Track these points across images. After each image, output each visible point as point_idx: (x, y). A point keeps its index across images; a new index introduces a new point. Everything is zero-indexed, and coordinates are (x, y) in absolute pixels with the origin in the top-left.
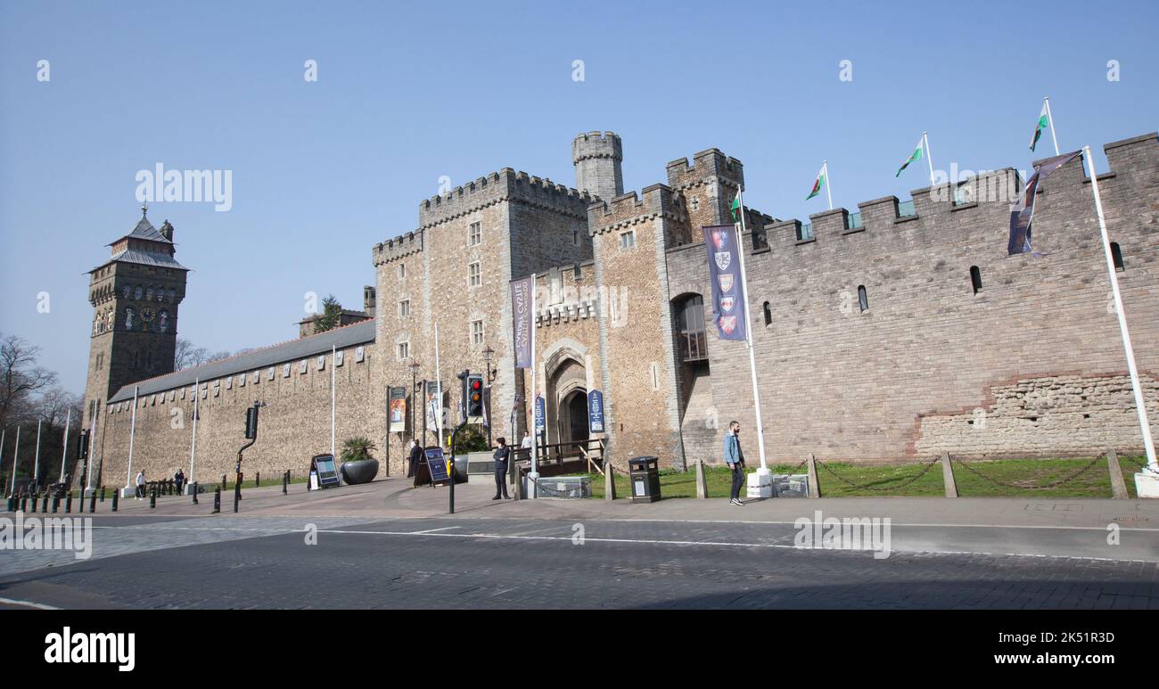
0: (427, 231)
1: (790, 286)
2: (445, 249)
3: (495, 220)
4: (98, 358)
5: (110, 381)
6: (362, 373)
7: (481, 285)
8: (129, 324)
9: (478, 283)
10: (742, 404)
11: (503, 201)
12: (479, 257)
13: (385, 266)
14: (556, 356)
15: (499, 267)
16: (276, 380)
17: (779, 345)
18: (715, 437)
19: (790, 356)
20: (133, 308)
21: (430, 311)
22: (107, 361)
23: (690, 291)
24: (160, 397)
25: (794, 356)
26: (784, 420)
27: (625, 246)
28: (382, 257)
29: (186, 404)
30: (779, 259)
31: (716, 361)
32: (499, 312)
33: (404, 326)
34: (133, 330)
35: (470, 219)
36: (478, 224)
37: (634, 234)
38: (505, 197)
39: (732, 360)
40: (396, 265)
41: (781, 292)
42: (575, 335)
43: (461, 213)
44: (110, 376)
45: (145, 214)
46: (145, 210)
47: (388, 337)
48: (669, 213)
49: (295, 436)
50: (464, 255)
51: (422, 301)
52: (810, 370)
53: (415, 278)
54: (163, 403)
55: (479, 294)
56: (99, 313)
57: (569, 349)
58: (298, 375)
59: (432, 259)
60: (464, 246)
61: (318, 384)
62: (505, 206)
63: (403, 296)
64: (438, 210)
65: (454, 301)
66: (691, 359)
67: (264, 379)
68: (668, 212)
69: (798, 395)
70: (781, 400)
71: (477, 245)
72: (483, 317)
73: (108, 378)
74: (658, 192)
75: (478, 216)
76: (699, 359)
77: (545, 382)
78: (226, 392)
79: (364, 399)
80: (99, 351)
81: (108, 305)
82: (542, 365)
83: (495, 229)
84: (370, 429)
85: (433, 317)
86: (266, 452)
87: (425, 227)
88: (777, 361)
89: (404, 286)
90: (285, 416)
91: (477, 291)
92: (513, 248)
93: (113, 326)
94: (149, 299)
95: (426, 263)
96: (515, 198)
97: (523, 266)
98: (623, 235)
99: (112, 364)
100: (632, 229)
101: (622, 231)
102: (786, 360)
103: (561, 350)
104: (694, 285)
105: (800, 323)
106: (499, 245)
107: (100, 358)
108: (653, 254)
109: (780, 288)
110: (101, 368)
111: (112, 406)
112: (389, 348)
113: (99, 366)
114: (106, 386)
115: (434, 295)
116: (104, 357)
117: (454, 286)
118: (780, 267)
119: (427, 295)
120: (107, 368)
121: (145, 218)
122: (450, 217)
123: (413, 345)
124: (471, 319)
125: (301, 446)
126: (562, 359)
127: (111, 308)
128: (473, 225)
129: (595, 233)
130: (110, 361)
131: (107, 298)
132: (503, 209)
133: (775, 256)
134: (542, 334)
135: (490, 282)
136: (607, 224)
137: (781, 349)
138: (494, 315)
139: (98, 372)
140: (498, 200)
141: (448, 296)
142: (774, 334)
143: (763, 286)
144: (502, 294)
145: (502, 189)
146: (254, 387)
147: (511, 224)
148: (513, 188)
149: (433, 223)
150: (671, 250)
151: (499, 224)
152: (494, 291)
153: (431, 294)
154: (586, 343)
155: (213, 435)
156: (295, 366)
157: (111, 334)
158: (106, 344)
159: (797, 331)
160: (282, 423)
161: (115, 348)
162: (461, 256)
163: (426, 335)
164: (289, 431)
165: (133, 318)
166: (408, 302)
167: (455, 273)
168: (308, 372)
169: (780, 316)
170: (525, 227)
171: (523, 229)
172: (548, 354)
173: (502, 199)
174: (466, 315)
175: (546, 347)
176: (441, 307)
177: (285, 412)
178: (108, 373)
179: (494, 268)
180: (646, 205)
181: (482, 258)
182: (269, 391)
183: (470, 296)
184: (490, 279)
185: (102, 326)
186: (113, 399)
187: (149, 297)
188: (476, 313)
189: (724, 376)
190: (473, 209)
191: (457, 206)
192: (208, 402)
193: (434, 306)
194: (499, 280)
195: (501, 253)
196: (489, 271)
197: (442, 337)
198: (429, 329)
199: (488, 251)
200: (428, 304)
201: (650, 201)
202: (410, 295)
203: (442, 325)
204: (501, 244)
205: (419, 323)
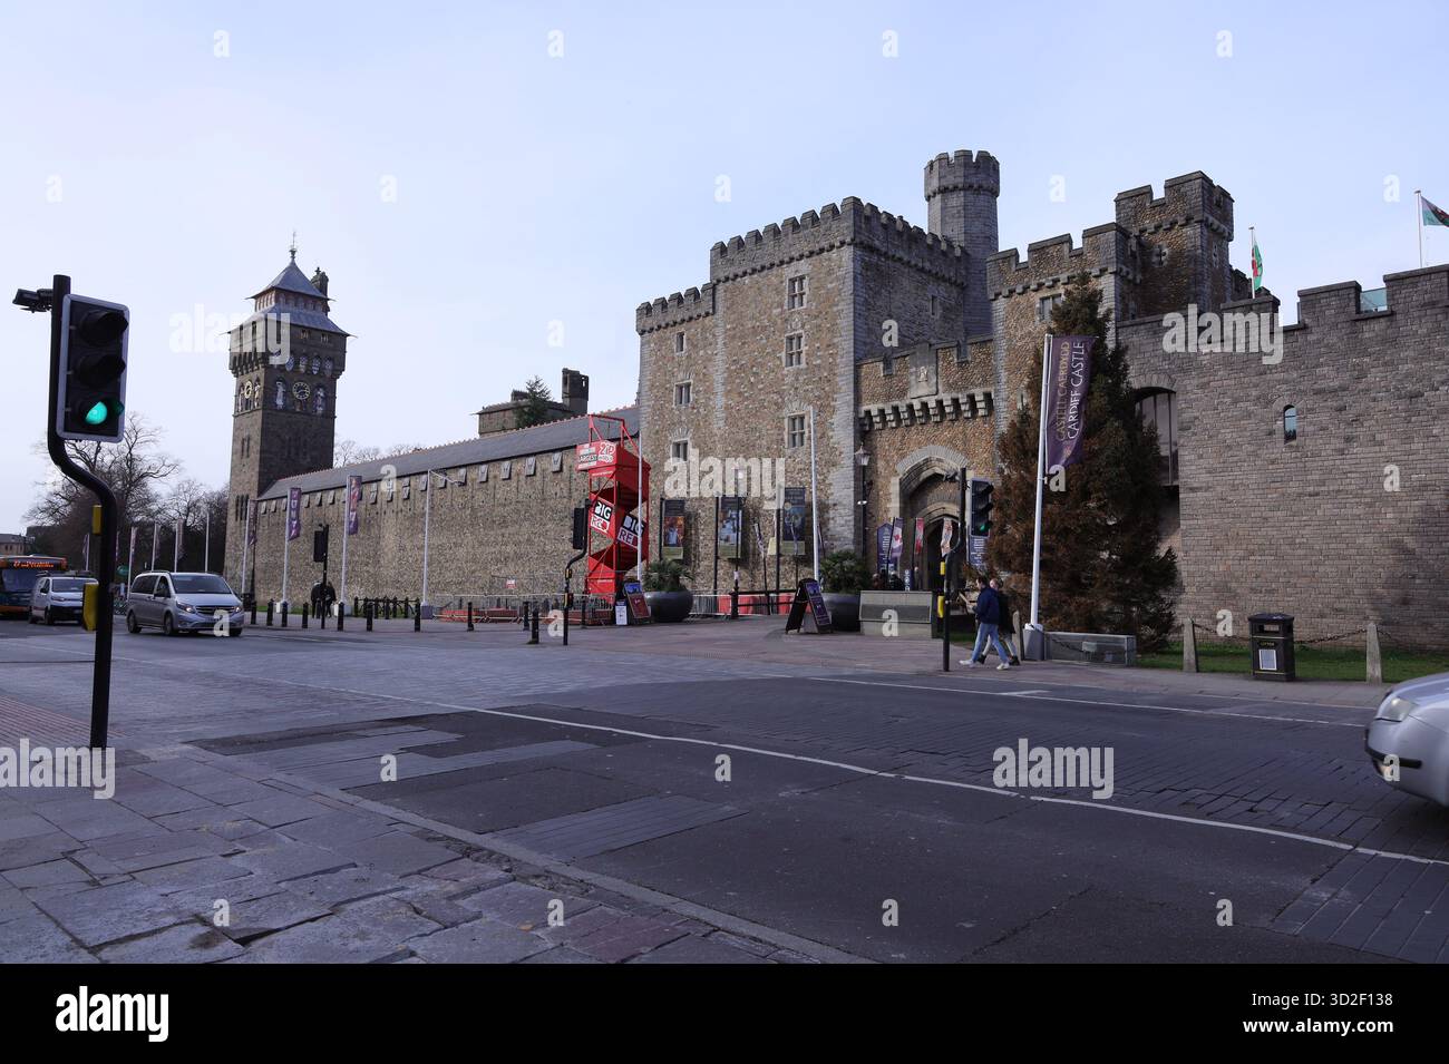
0: (721, 287)
1: (1336, 384)
2: (749, 312)
3: (829, 273)
4: (243, 443)
5: (260, 474)
7: (803, 365)
8: (280, 402)
9: (799, 363)
10: (1232, 553)
11: (845, 247)
12: (803, 327)
13: (655, 335)
14: (918, 469)
15: (836, 340)
16: (491, 482)
17: (1306, 471)
18: (1182, 597)
19: (1323, 488)
20: (284, 382)
21: (724, 400)
22: (255, 447)
23: (1154, 385)
24: (329, 497)
25: (1331, 488)
26: (1304, 580)
27: (1047, 315)
28: (650, 322)
29: (364, 507)
30: (1319, 341)
31: (1193, 490)
32: (832, 404)
33: (683, 418)
34: (285, 409)
35: (789, 272)
36: (802, 278)
37: (1063, 299)
38: (848, 240)
39: (1219, 489)
40: (672, 334)
41: (1317, 392)
42: (951, 443)
43: (777, 262)
44: (260, 466)
45: (293, 257)
46: (293, 252)
47: (657, 431)
48: (1125, 269)
49: (518, 556)
50: (779, 321)
51: (712, 384)
52: (1359, 511)
53: (701, 353)
54: (333, 503)
55: (801, 379)
56: (242, 386)
57: (939, 460)
58: (522, 478)
59: (728, 327)
60: (779, 310)
61: (551, 490)
62: (847, 253)
63: (681, 379)
64: (738, 257)
65: (761, 386)
67: (473, 480)
68: (1124, 267)
69: (1332, 546)
70: (1302, 552)
71: (797, 307)
72: (806, 410)
73: (257, 469)
74: (1111, 235)
75: (803, 267)
76: (1162, 484)
77: (898, 505)
78: (418, 496)
80: (245, 434)
81: (254, 375)
82: (895, 481)
83: (829, 286)
85: (728, 408)
86: (477, 574)
87: (719, 281)
88: (1300, 495)
89: (685, 363)
90: (503, 530)
91: (797, 374)
92: (857, 315)
93: (261, 404)
94: (303, 370)
95: (719, 331)
96: (862, 243)
97: (868, 340)
98: (1043, 300)
99: (262, 452)
100: (1061, 291)
101: (1043, 293)
102: (1317, 494)
103: (927, 460)
104: (1162, 376)
105: (1348, 440)
106: (835, 309)
107: (246, 443)
109: (1316, 386)
110: (248, 456)
111: (264, 504)
112: (659, 448)
113: (245, 453)
114: (255, 479)
115: (730, 376)
116: (252, 443)
117: (761, 365)
118: (1320, 355)
119: (718, 377)
120: (255, 455)
121: (293, 264)
122: (759, 268)
123: (696, 445)
124: (786, 413)
126: (926, 474)
127: (258, 380)
128: (792, 280)
129: (997, 295)
130: (259, 448)
131: (252, 367)
132: (845, 258)
133: (1311, 338)
135: (819, 362)
136: (1018, 283)
137: (1309, 477)
138: (824, 408)
139: (245, 460)
140: (838, 244)
141: (752, 379)
142: (1299, 454)
143: (1286, 382)
144: (838, 379)
145: (844, 230)
146: (458, 490)
147: (855, 279)
148: (861, 227)
149: (731, 276)
150: (1127, 323)
151: (837, 279)
152: (826, 374)
153: (726, 375)
154: (969, 453)
155: (402, 548)
156: (518, 466)
157: (260, 413)
158: (252, 425)
159: (1341, 452)
160: (500, 538)
161: (265, 431)
162: (775, 323)
163: (715, 431)
164: (510, 549)
165: (285, 394)
166: (688, 385)
167: (764, 347)
168: (538, 474)
169: (1311, 428)
170: (872, 284)
171: (870, 288)
172: (904, 466)
173: (843, 243)
174: (780, 407)
175: (903, 456)
176: (740, 394)
177: (504, 523)
178: (257, 464)
179: (826, 342)
180: (1088, 257)
181: (807, 327)
182: (480, 496)
183: (787, 380)
184: (820, 357)
185: (248, 403)
186: (266, 495)
187: (302, 367)
188: (795, 405)
189: (1204, 511)
190: (797, 256)
191: (770, 252)
192: (394, 506)
193: (729, 391)
194: (834, 360)
195: (838, 321)
196: (817, 345)
197: (741, 436)
198: (721, 423)
199: (816, 317)
200: (720, 389)
201: (1096, 249)
202: (693, 376)
203: (742, 418)
204: (839, 308)
205: (706, 415)
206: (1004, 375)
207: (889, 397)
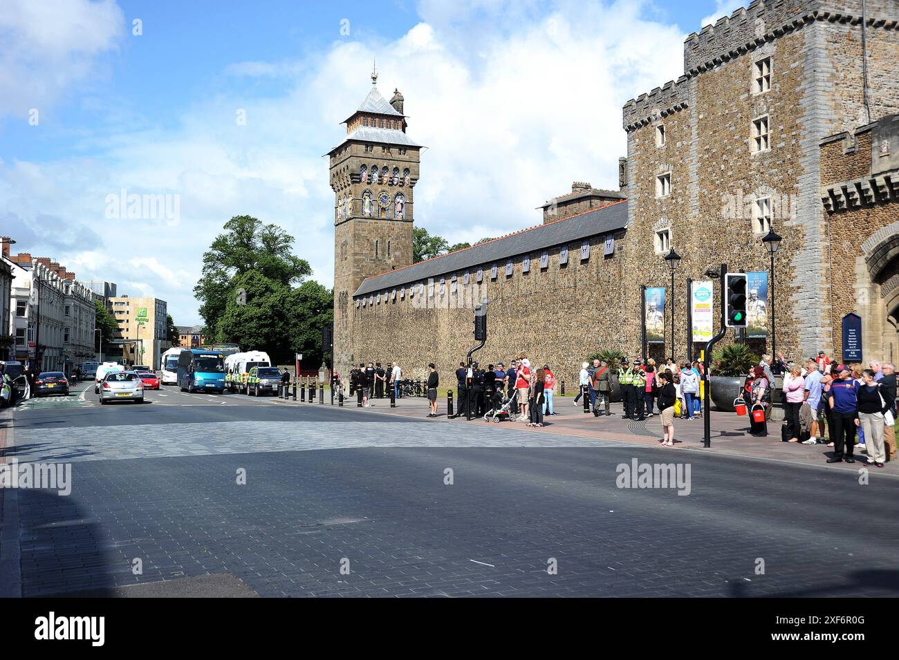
0: (693, 79)
2: (719, 101)
3: (794, 52)
4: (342, 248)
5: (355, 273)
6: (612, 268)
7: (769, 149)
9: (767, 147)
12: (769, 109)
13: (639, 131)
14: (885, 247)
15: (798, 121)
16: (515, 274)
21: (698, 189)
24: (401, 292)
28: (635, 119)
32: (795, 186)
33: (664, 209)
35: (757, 55)
36: (767, 61)
40: (653, 128)
43: (744, 47)
47: (643, 223)
50: (747, 107)
51: (688, 175)
53: (679, 144)
54: (404, 297)
55: (767, 163)
58: (538, 270)
59: (701, 117)
60: (746, 95)
61: (561, 280)
64: (709, 45)
65: (730, 173)
67: (502, 276)
75: (770, 49)
79: (616, 301)
83: (793, 65)
84: (623, 339)
85: (702, 196)
87: (692, 73)
89: (663, 156)
90: (526, 318)
91: (762, 159)
92: (821, 93)
93: (353, 213)
94: (384, 181)
95: (693, 122)
96: (827, 15)
97: (835, 117)
99: (355, 254)
103: (893, 239)
106: (798, 89)
107: (344, 248)
110: (346, 259)
111: (358, 299)
112: (645, 239)
113: (344, 256)
114: (352, 278)
115: (703, 165)
116: (348, 247)
117: (731, 152)
119: (693, 168)
120: (351, 258)
122: (727, 55)
123: (675, 234)
125: (544, 355)
127: (350, 193)
128: (759, 64)
130: (353, 251)
132: (807, 34)
134: (862, 218)
135: (783, 144)
138: (787, 192)
139: (344, 262)
141: (723, 167)
144: (801, 160)
145: (806, 5)
149: (703, 66)
152: (789, 156)
153: (699, 164)
157: (353, 222)
158: (348, 232)
160: (524, 325)
161: (356, 237)
162: (742, 110)
163: (691, 220)
166: (668, 177)
167: (734, 134)
168: (550, 267)
170: (842, 57)
171: (840, 61)
172: (870, 245)
173: (805, 19)
174: (747, 193)
176: (712, 182)
177: (526, 313)
179: (790, 124)
181: (772, 110)
183: (754, 165)
184: (783, 140)
185: (344, 213)
186: (360, 292)
187: (384, 179)
188: (762, 189)
190: (763, 37)
193: (703, 180)
194: (797, 142)
195: (801, 101)
196: (781, 127)
197: (714, 223)
198: (696, 212)
199: (781, 99)
200: (695, 178)
202: (671, 167)
203: (714, 206)
204: (801, 87)
205: (683, 204)
207: (852, 175)
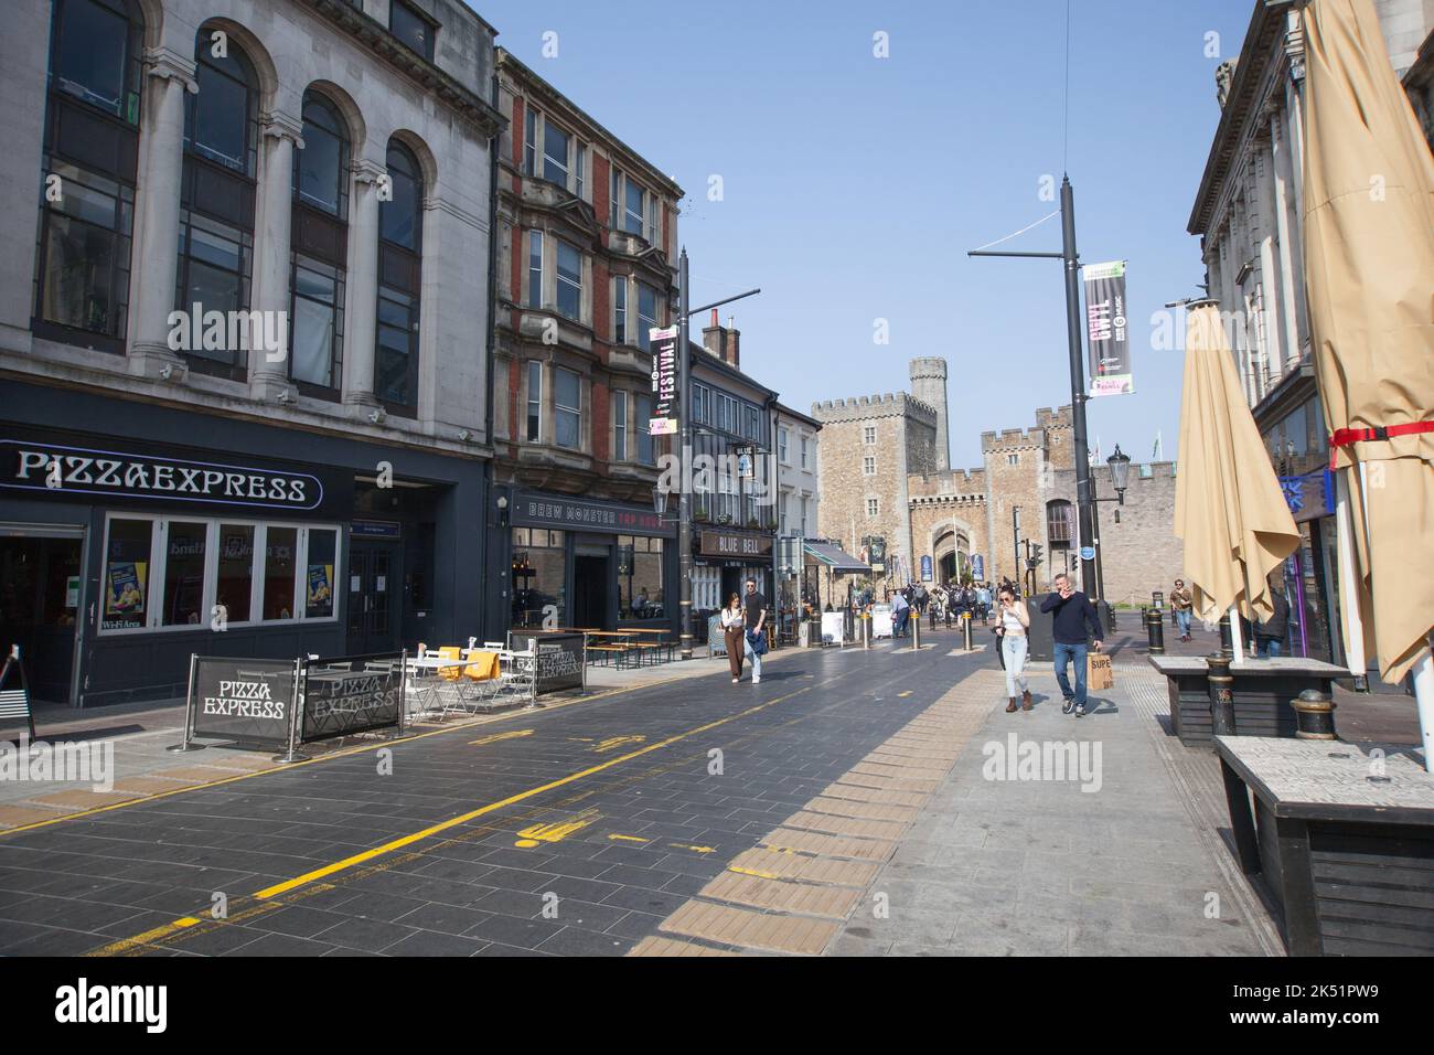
1: (1134, 503)
7: (875, 474)
9: (873, 472)
11: (899, 416)
12: (875, 454)
14: (943, 529)
15: (895, 463)
17: (1124, 536)
23: (1062, 498)
25: (1134, 543)
27: (1011, 462)
32: (894, 495)
36: (873, 428)
37: (1019, 457)
38: (901, 413)
41: (1127, 506)
42: (960, 516)
43: (857, 418)
48: (1047, 447)
50: (859, 450)
55: (873, 480)
57: (955, 525)
59: (825, 449)
60: (858, 444)
62: (901, 419)
64: (831, 413)
65: (848, 483)
66: (1056, 539)
68: (1045, 445)
71: (871, 444)
72: (878, 497)
74: (1041, 432)
75: (873, 423)
76: (1062, 539)
77: (930, 546)
82: (930, 535)
83: (890, 434)
85: (826, 492)
91: (871, 478)
92: (906, 451)
96: (910, 416)
98: (1010, 456)
100: (1019, 453)
101: (1009, 453)
103: (948, 524)
104: (1065, 495)
105: (1139, 525)
106: (894, 447)
108: (1035, 471)
109: (1127, 503)
115: (827, 476)
117: (848, 472)
122: (844, 420)
124: (866, 497)
126: (945, 532)
128: (867, 429)
129: (986, 451)
132: (900, 422)
134: (931, 514)
135: (884, 472)
136: (996, 446)
137: (1126, 539)
138: (889, 496)
140: (895, 414)
141: (842, 478)
142: (1121, 530)
144: (897, 482)
145: (900, 408)
147: (906, 433)
148: (908, 408)
149: (826, 422)
151: (895, 431)
152: (889, 479)
153: (823, 474)
154: (970, 522)
159: (1137, 529)
162: (856, 450)
167: (849, 462)
169: (1125, 520)
170: (910, 435)
171: (909, 437)
172: (935, 525)
174: (861, 494)
175: (934, 522)
180: (1031, 440)
183: (865, 480)
184: (885, 470)
188: (872, 494)
190: (868, 417)
191: (851, 413)
193: (826, 483)
194: (895, 473)
195: (897, 453)
196: (884, 464)
197: (836, 507)
199: (883, 450)
201: (1034, 437)
203: (836, 499)
204: (897, 447)
206: (991, 489)
207: (927, 494)
